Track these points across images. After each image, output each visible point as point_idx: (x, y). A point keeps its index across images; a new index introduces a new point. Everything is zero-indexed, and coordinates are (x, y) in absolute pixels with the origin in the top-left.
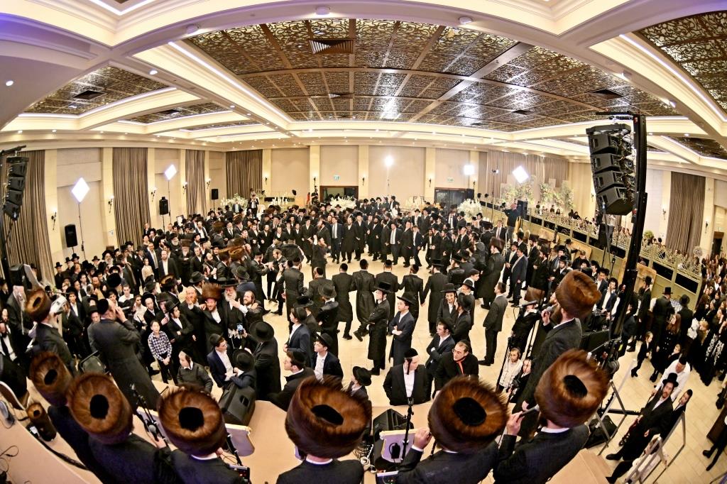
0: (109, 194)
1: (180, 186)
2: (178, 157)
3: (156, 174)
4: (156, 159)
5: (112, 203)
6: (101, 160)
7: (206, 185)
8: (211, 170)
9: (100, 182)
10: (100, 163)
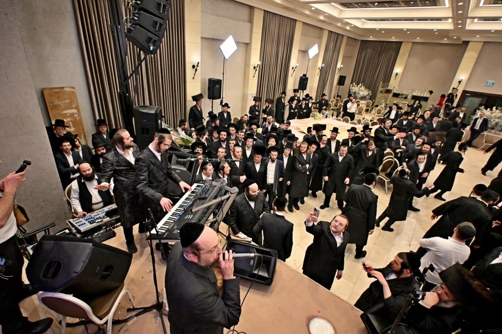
0: (255, 60)
1: (317, 66)
2: (320, 38)
3: (299, 50)
4: (301, 35)
5: (258, 69)
6: (251, 21)
7: (337, 71)
8: (344, 56)
9: (248, 45)
10: (249, 24)
